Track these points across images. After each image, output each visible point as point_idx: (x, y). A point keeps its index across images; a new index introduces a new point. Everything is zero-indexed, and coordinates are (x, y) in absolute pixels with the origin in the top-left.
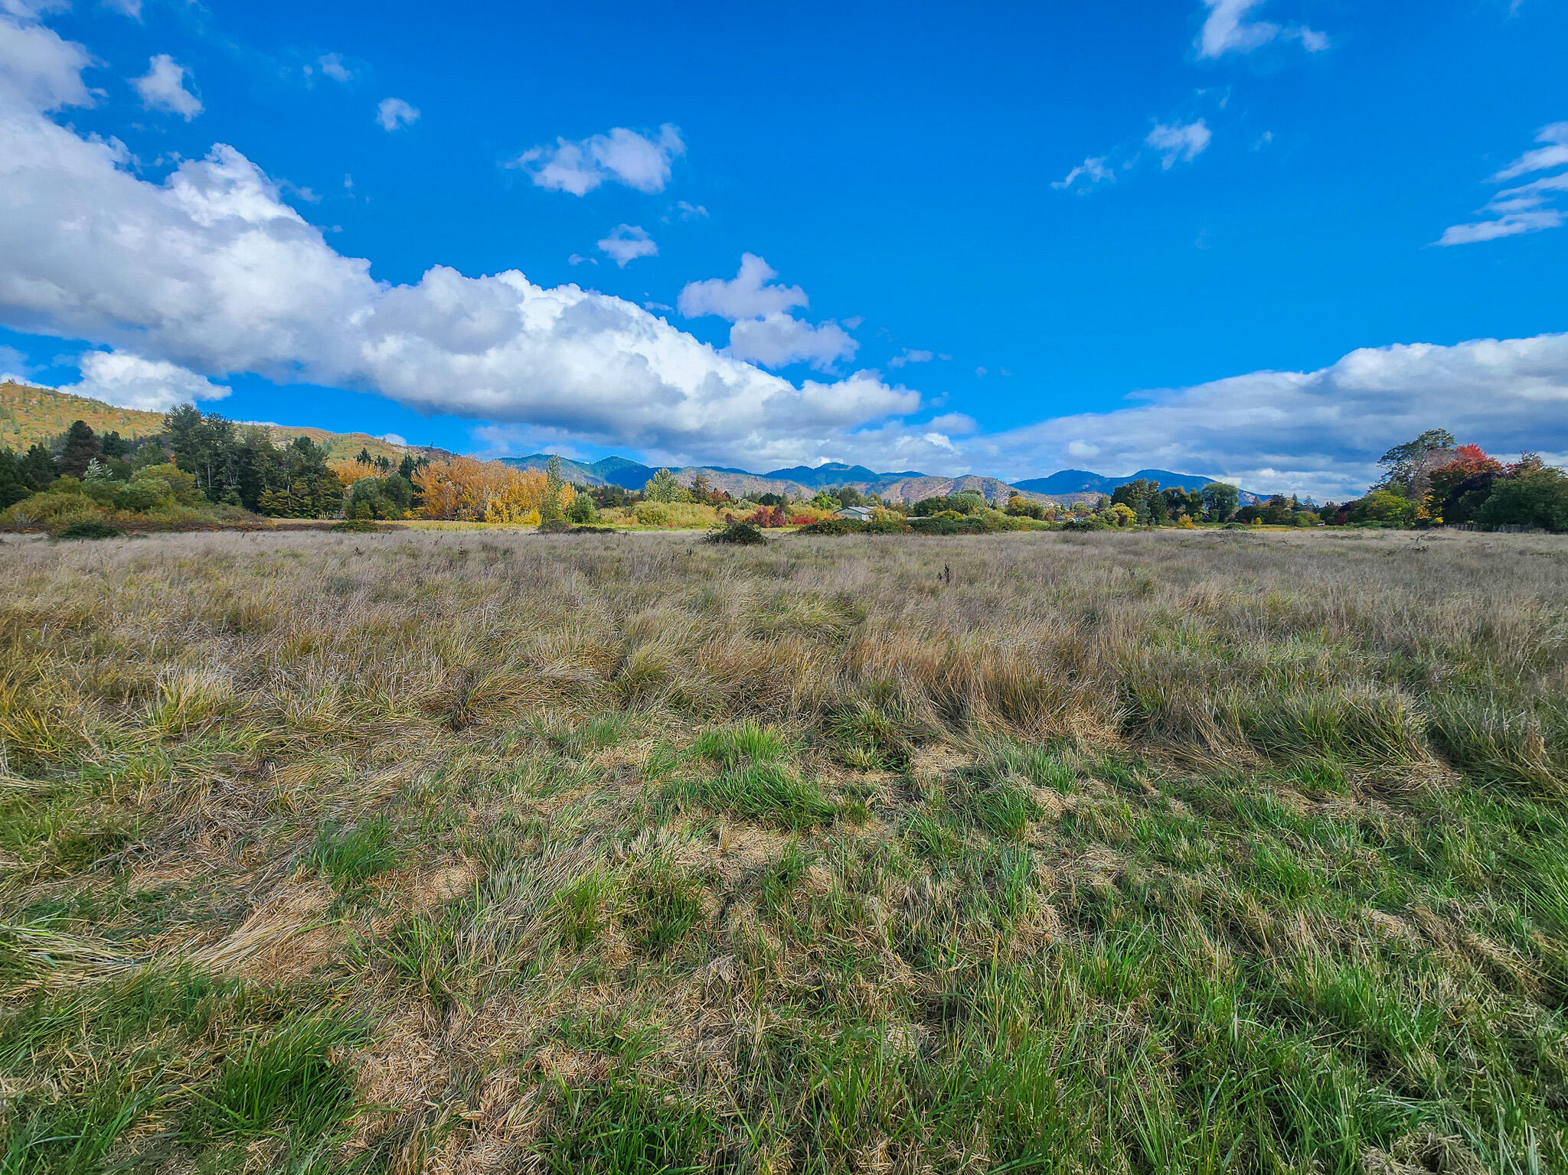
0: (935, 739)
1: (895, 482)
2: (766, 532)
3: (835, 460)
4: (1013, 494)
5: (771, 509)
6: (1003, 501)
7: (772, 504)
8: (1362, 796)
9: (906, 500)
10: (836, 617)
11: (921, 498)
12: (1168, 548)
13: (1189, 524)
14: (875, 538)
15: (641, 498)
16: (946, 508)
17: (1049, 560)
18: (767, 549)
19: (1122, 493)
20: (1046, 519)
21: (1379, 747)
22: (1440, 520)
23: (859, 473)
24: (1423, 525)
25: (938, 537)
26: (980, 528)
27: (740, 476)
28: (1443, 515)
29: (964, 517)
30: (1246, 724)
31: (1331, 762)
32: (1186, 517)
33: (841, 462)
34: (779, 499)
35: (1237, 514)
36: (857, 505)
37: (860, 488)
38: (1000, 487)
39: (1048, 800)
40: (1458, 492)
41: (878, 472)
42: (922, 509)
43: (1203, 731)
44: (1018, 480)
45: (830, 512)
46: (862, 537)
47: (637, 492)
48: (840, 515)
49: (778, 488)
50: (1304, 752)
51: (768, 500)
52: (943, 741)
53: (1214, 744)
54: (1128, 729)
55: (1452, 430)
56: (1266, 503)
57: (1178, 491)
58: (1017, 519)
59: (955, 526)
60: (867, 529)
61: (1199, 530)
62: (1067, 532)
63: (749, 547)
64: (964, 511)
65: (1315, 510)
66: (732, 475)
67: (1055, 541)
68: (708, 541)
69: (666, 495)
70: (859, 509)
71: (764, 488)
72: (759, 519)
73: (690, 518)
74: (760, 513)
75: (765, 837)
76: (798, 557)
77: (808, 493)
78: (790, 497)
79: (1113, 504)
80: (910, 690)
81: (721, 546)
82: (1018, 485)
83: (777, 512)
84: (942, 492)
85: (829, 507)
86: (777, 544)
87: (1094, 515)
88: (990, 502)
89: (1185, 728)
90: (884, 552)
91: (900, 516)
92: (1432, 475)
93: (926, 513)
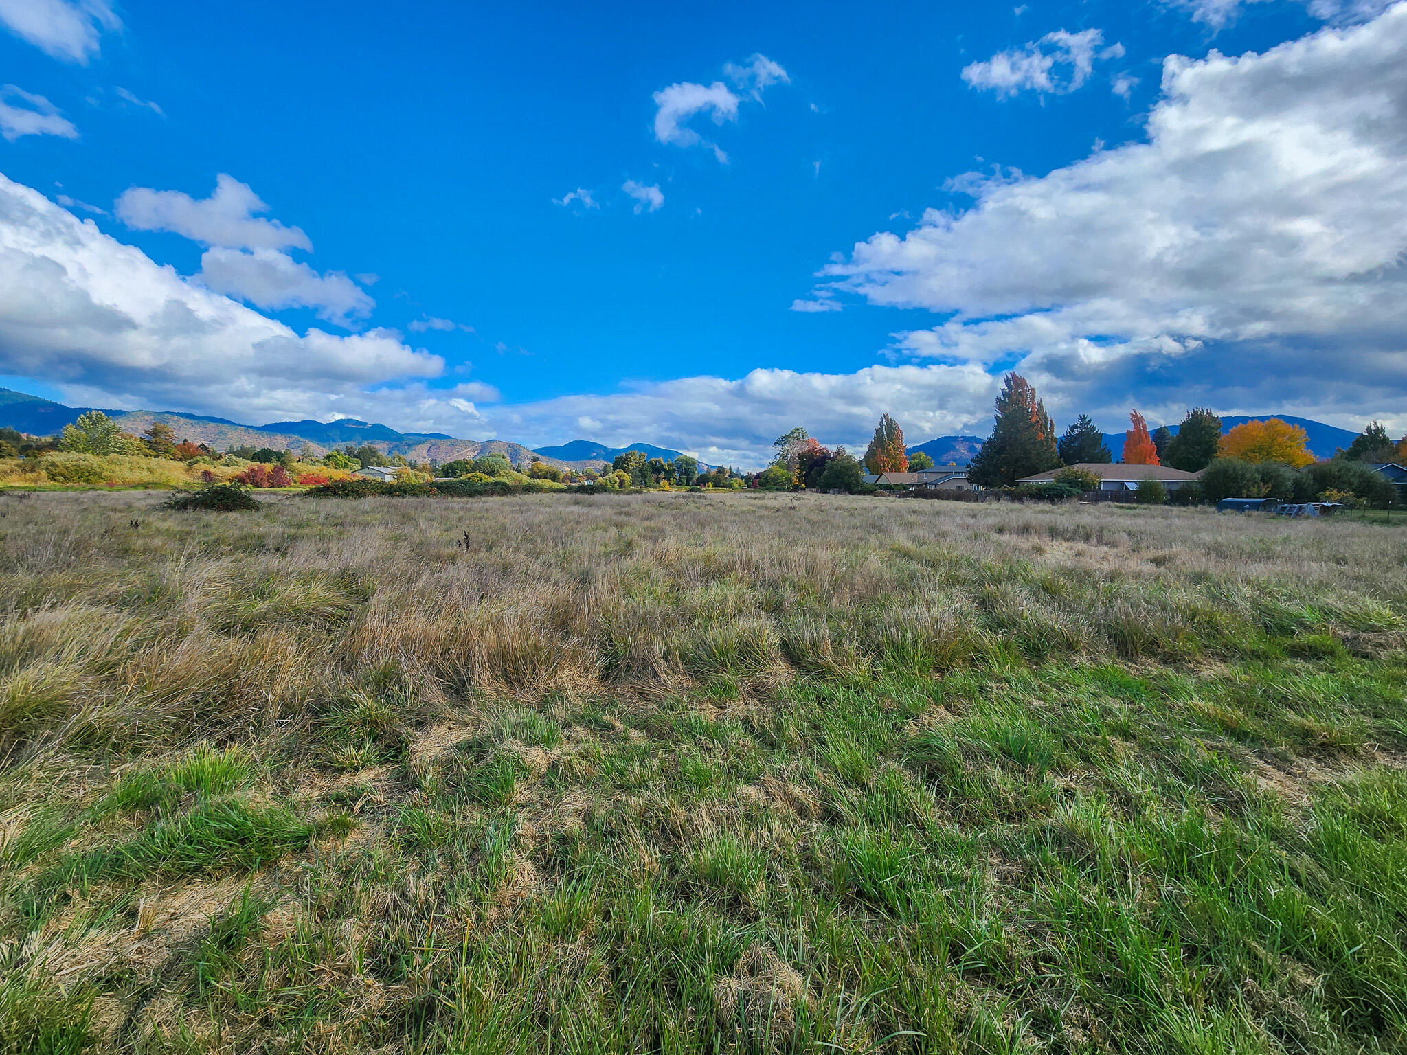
0: (438, 718)
1: (420, 443)
2: (259, 494)
3: (350, 417)
4: (535, 459)
5: (268, 467)
6: (527, 465)
7: (270, 461)
8: (746, 697)
9: (434, 462)
10: (339, 597)
11: (449, 459)
12: (650, 509)
13: (667, 487)
14: (396, 501)
15: (54, 446)
16: (474, 470)
17: (560, 523)
18: (257, 516)
19: (620, 462)
20: (563, 482)
21: (756, 660)
22: (804, 485)
23: (380, 432)
24: (796, 489)
25: (465, 499)
26: (504, 490)
27: (223, 427)
28: (805, 482)
29: (491, 479)
30: (683, 657)
31: (729, 677)
32: (665, 481)
33: (359, 419)
34: (279, 456)
35: (697, 480)
36: (379, 464)
37: (382, 447)
38: (523, 452)
39: (538, 758)
40: (811, 468)
41: (401, 432)
42: (450, 470)
43: (656, 667)
44: (538, 446)
45: (348, 471)
46: (385, 500)
47: (48, 439)
48: (359, 476)
49: (279, 443)
50: (717, 672)
51: (265, 456)
52: (445, 719)
53: (663, 676)
54: (607, 674)
55: (807, 428)
56: (713, 471)
57: (659, 461)
58: (539, 482)
59: (481, 489)
60: (389, 491)
61: (674, 492)
62: (578, 495)
63: (232, 515)
64: (491, 473)
65: (742, 477)
66: (212, 424)
67: (568, 504)
68: (171, 506)
69: (98, 445)
70: (381, 469)
71: (261, 443)
72: (251, 478)
73: (145, 476)
74: (253, 471)
75: (212, 891)
76: (299, 526)
77: (319, 450)
78: (296, 454)
79: (614, 470)
80: (413, 672)
81: (190, 514)
82: (539, 451)
83: (278, 471)
84: (470, 455)
85: (345, 466)
86: (274, 510)
87: (600, 479)
88: (515, 466)
89: (644, 667)
90: (406, 518)
91: (427, 477)
92: (800, 456)
93: (454, 475)
